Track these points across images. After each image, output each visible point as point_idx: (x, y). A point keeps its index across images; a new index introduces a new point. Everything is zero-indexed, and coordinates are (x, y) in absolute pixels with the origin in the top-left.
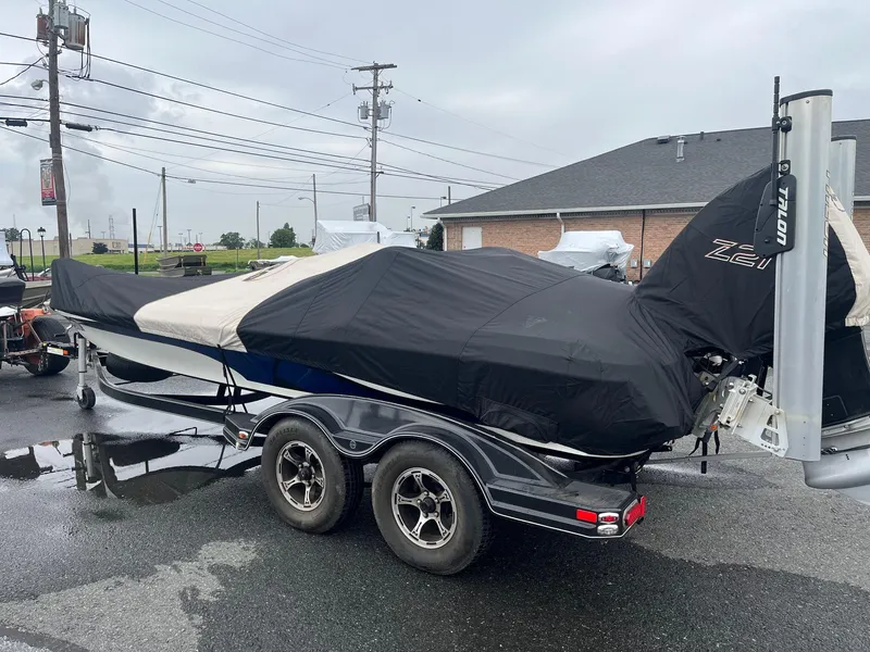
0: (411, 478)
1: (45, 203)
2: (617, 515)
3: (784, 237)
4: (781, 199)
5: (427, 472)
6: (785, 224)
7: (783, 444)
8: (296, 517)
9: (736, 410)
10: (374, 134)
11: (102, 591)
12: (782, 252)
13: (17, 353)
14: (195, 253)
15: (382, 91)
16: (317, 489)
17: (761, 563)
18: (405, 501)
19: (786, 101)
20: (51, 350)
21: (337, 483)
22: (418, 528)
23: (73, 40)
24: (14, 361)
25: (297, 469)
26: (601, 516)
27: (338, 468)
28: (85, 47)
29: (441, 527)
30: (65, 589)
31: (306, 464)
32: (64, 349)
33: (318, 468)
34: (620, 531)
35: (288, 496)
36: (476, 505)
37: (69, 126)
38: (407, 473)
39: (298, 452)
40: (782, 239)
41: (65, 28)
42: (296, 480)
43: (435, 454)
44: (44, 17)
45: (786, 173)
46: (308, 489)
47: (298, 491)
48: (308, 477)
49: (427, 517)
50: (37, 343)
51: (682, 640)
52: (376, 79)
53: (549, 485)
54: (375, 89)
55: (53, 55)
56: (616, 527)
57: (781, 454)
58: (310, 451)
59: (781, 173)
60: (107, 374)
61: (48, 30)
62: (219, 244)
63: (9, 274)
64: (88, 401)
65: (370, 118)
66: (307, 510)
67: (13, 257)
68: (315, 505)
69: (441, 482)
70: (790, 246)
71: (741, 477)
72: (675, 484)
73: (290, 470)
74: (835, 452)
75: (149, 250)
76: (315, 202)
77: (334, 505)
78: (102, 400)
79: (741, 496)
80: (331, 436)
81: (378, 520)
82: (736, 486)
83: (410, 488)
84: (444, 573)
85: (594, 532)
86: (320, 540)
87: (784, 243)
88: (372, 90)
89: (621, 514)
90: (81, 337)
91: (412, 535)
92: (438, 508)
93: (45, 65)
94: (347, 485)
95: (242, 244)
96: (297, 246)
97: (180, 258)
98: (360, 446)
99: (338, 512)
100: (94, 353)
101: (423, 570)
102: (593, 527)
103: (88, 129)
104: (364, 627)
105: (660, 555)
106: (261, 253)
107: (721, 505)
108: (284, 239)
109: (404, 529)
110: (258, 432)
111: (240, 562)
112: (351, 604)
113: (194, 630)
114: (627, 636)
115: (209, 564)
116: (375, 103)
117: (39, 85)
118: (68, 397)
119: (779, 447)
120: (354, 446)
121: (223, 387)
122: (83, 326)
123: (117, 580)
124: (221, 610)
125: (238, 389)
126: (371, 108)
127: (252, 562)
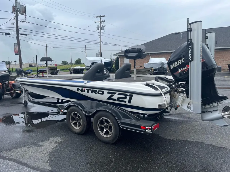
0: (102, 120)
1: (15, 54)
2: (150, 127)
3: (191, 58)
4: (190, 48)
5: (106, 118)
6: (191, 55)
7: (192, 109)
8: (75, 131)
9: (181, 101)
10: (101, 34)
11: (27, 148)
12: (191, 62)
13: (8, 92)
14: (55, 66)
15: (102, 23)
16: (80, 123)
17: (191, 139)
18: (101, 126)
19: (190, 24)
20: (16, 91)
21: (84, 122)
22: (104, 132)
23: (22, 12)
24: (7, 94)
25: (75, 119)
26: (147, 127)
27: (85, 118)
28: (25, 14)
29: (109, 132)
30: (18, 148)
31: (77, 117)
32: (19, 91)
33: (80, 118)
34: (151, 131)
35: (73, 126)
36: (117, 126)
37: (21, 34)
38: (101, 119)
39: (75, 114)
40: (190, 58)
41: (19, 9)
42: (75, 121)
43: (107, 114)
44: (14, 6)
45: (191, 42)
46: (78, 124)
47: (75, 124)
48: (78, 121)
49: (106, 129)
50: (13, 90)
52: (101, 19)
53: (135, 120)
54: (101, 22)
55: (17, 16)
56: (150, 130)
57: (192, 112)
58: (78, 114)
59: (190, 42)
60: (30, 97)
61: (15, 10)
62: (62, 64)
63: (7, 73)
64: (26, 103)
65: (99, 30)
66: (77, 129)
67: (8, 68)
68: (79, 128)
69: (109, 121)
70: (192, 60)
71: (189, 120)
73: (73, 119)
74: (209, 112)
75: (43, 66)
76: (86, 52)
77: (84, 127)
78: (29, 104)
80: (82, 110)
81: (94, 131)
82: (188, 122)
83: (102, 122)
84: (111, 143)
85: (145, 131)
86: (80, 136)
87: (191, 59)
88: (100, 23)
89: (151, 127)
90: (23, 88)
91: (102, 134)
92: (109, 127)
93: (15, 19)
94: (87, 122)
95: (68, 64)
96: (82, 64)
97: (50, 67)
98: (90, 112)
99: (85, 129)
100: (27, 92)
101: (105, 143)
102: (145, 130)
103: (26, 35)
104: (89, 156)
105: (165, 138)
106: (72, 66)
107: (183, 126)
108: (78, 62)
109: (101, 133)
110: (65, 110)
111: (61, 141)
112: (87, 151)
113: (48, 157)
114: (154, 157)
115: (53, 142)
116: (101, 26)
117: (13, 24)
118: (21, 103)
119: (191, 110)
120: (88, 112)
121: (59, 99)
122: (24, 85)
123: (31, 146)
124: (55, 152)
125: (62, 100)
126: (100, 27)
127: (64, 141)
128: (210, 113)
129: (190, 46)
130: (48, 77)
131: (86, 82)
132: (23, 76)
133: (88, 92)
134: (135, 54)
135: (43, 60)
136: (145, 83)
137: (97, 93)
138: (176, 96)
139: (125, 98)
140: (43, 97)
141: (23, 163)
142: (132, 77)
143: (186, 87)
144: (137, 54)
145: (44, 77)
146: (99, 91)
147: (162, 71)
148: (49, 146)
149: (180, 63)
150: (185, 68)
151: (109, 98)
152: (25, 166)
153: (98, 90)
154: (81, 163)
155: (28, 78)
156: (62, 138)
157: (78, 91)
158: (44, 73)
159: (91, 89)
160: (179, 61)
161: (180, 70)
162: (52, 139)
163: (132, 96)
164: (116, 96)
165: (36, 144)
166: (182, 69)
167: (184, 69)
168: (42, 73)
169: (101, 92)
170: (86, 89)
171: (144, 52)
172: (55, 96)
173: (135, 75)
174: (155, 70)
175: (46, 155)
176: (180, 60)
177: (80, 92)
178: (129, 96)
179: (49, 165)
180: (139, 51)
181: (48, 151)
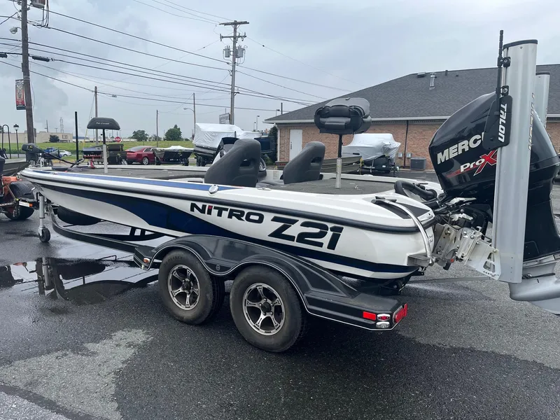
0: (256, 289)
1: (18, 108)
2: (389, 316)
3: (503, 136)
4: (502, 112)
5: (266, 286)
6: (504, 128)
7: (498, 271)
8: (181, 314)
9: (468, 249)
10: (234, 67)
11: (53, 359)
12: (501, 146)
14: (116, 143)
15: (240, 39)
16: (194, 297)
17: (479, 347)
18: (251, 304)
19: (507, 46)
20: (22, 204)
21: (208, 293)
22: (260, 322)
23: (37, 1)
25: (182, 283)
26: (379, 316)
27: (209, 283)
28: (45, 6)
29: (274, 322)
30: (30, 357)
31: (187, 280)
32: (30, 203)
33: (195, 283)
34: (390, 326)
35: (175, 300)
36: (297, 308)
37: (34, 58)
38: (253, 287)
39: (183, 272)
40: (502, 138)
42: (181, 290)
43: (271, 274)
45: (506, 94)
46: (188, 296)
47: (182, 297)
48: (188, 288)
49: (265, 315)
50: (13, 199)
51: (428, 396)
52: (235, 31)
53: (345, 295)
54: (235, 38)
55: (24, 10)
56: (388, 323)
57: (496, 278)
58: (190, 271)
59: (503, 94)
60: (58, 219)
62: (132, 138)
64: (46, 237)
65: (231, 57)
66: (187, 309)
68: (193, 306)
69: (275, 292)
70: (507, 143)
71: (467, 293)
72: (425, 297)
73: (177, 284)
74: (530, 278)
75: (87, 140)
76: (194, 111)
78: (54, 236)
79: (467, 305)
80: (203, 262)
82: (465, 298)
83: (255, 296)
84: (277, 351)
85: (374, 326)
86: (195, 328)
87: (503, 140)
88: (232, 39)
89: (391, 315)
90: (41, 195)
91: (255, 326)
92: (273, 310)
93: (19, 17)
94: (214, 293)
95: (147, 138)
96: (183, 140)
97: (111, 145)
98: (223, 269)
99: (208, 311)
100: (49, 206)
101: (262, 349)
102: (373, 323)
103: (47, 60)
104: (223, 385)
105: (415, 341)
106: (159, 144)
107: (454, 310)
108: (174, 135)
109: (251, 323)
110: (156, 258)
111: (144, 342)
112: (215, 370)
113: (114, 385)
114: (393, 393)
115: (123, 343)
116: (234, 47)
117: (15, 30)
118: (32, 235)
119: (495, 273)
120: (219, 268)
121: (134, 229)
122: (43, 188)
123: (64, 352)
124: (131, 372)
125: (143, 231)
126: (232, 50)
127: (152, 342)
128: (535, 281)
129: (502, 106)
130: (106, 171)
131: (214, 187)
132: (41, 165)
133: (220, 214)
134: (343, 121)
135: (94, 124)
136: (373, 196)
137: (244, 218)
138: (450, 234)
139: (322, 235)
140: (92, 221)
141: (46, 402)
142: (324, 178)
143: (476, 213)
144: (349, 119)
145: (94, 168)
146: (249, 214)
147: (384, 166)
148: (114, 355)
149: (463, 150)
150: (477, 163)
151: (277, 234)
152: (51, 409)
153: (246, 211)
154: (204, 406)
155: (54, 169)
156: (148, 333)
157: (192, 210)
158: (95, 158)
159: (229, 208)
160: (462, 143)
161: (462, 167)
162: (119, 334)
163: (341, 230)
164: (295, 230)
165: (78, 349)
166: (468, 165)
167: (474, 165)
168: (91, 158)
169: (257, 218)
170: (215, 208)
171: (366, 117)
172: (124, 221)
173: (338, 175)
174: (367, 163)
175: (106, 380)
176: (466, 142)
177: (196, 213)
178: (332, 229)
179: (118, 408)
180: (355, 113)
181: (113, 368)
